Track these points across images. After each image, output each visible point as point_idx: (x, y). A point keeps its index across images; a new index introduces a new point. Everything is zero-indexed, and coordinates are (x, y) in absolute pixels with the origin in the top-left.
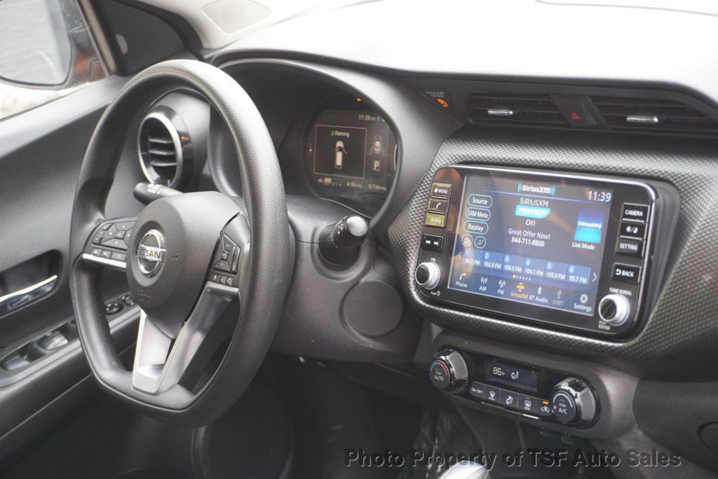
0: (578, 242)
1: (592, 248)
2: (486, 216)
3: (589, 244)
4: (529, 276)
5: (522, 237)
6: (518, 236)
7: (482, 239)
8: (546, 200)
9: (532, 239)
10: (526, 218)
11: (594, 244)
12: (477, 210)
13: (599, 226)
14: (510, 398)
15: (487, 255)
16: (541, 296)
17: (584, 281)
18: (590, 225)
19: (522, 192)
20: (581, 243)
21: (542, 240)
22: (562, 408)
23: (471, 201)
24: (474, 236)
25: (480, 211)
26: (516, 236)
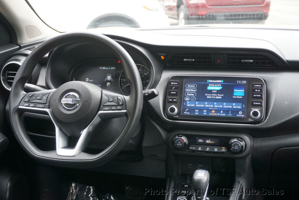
0: (235, 96)
1: (241, 97)
2: (195, 90)
3: (240, 96)
4: (216, 108)
5: (211, 96)
6: (210, 96)
7: (194, 98)
8: (220, 84)
9: (216, 96)
10: (212, 90)
11: (242, 96)
12: (190, 89)
13: (243, 91)
14: (208, 148)
15: (197, 103)
16: (222, 114)
17: (240, 107)
18: (239, 91)
19: (209, 82)
20: (236, 96)
21: (220, 96)
22: (236, 147)
23: (187, 86)
24: (190, 97)
25: (192, 89)
26: (209, 96)
